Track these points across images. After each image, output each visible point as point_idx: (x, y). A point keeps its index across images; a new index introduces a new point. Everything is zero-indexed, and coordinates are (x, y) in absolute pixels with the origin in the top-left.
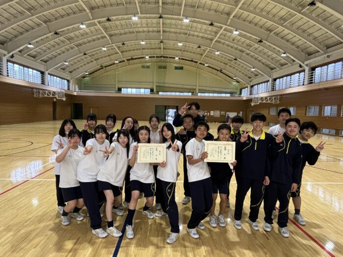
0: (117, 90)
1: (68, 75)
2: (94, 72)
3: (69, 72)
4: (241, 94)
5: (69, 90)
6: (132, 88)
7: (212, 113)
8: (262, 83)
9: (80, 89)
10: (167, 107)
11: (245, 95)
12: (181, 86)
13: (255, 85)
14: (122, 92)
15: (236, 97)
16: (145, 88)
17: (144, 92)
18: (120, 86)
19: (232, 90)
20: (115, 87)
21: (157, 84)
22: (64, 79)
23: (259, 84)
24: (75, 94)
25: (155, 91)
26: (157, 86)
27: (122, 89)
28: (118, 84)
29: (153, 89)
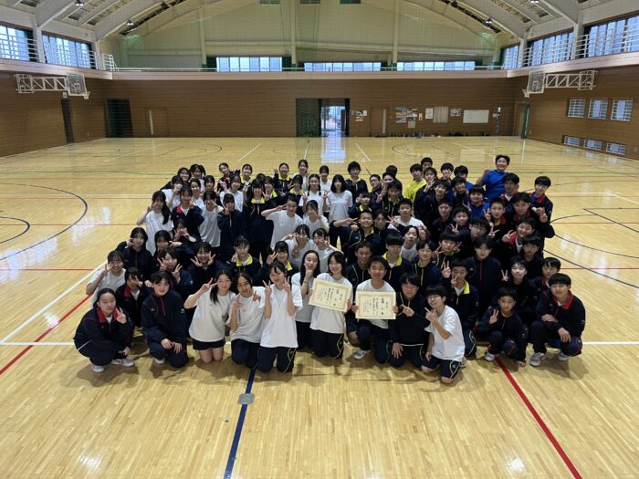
0: (204, 61)
1: (88, 32)
2: (147, 19)
3: (90, 23)
4: (501, 62)
5: (94, 68)
6: (240, 56)
7: (429, 113)
8: (555, 34)
9: (119, 63)
10: (323, 102)
11: (512, 66)
12: (357, 47)
13: (537, 39)
14: (218, 69)
15: (490, 73)
16: (270, 56)
17: (268, 66)
18: (212, 52)
19: (480, 53)
20: (201, 56)
21: (299, 43)
22: (81, 42)
23: (549, 36)
24: (110, 76)
25: (294, 61)
26: (297, 49)
27: (217, 59)
28: (206, 46)
29: (290, 58)
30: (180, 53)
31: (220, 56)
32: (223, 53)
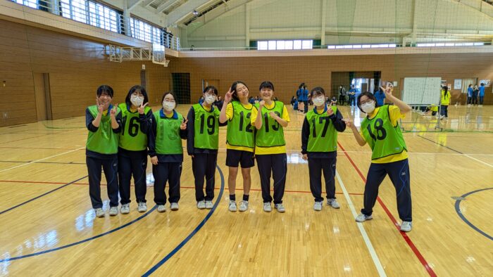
0: (248, 44)
1: (163, 19)
3: (164, 12)
6: (277, 40)
14: (258, 49)
16: (302, 39)
17: (301, 47)
18: (254, 37)
20: (245, 40)
21: (329, 29)
24: (176, 54)
25: (323, 43)
26: (327, 33)
27: (258, 42)
28: (250, 32)
29: (320, 41)
30: (228, 38)
31: (260, 40)
32: (264, 38)
